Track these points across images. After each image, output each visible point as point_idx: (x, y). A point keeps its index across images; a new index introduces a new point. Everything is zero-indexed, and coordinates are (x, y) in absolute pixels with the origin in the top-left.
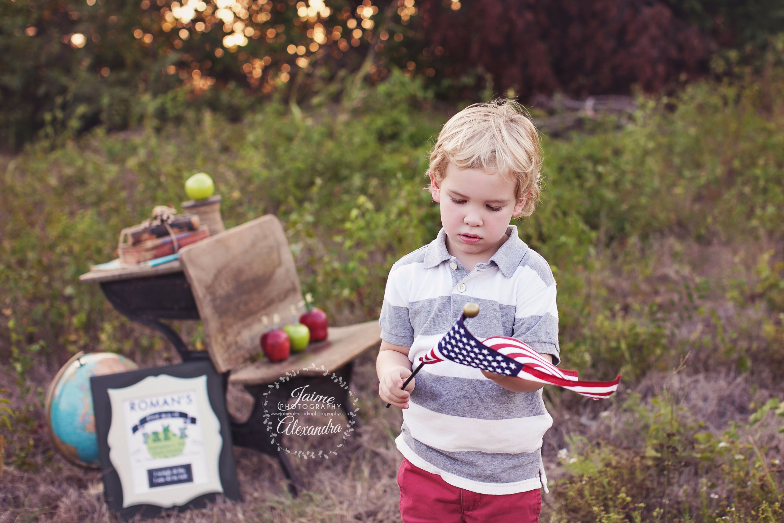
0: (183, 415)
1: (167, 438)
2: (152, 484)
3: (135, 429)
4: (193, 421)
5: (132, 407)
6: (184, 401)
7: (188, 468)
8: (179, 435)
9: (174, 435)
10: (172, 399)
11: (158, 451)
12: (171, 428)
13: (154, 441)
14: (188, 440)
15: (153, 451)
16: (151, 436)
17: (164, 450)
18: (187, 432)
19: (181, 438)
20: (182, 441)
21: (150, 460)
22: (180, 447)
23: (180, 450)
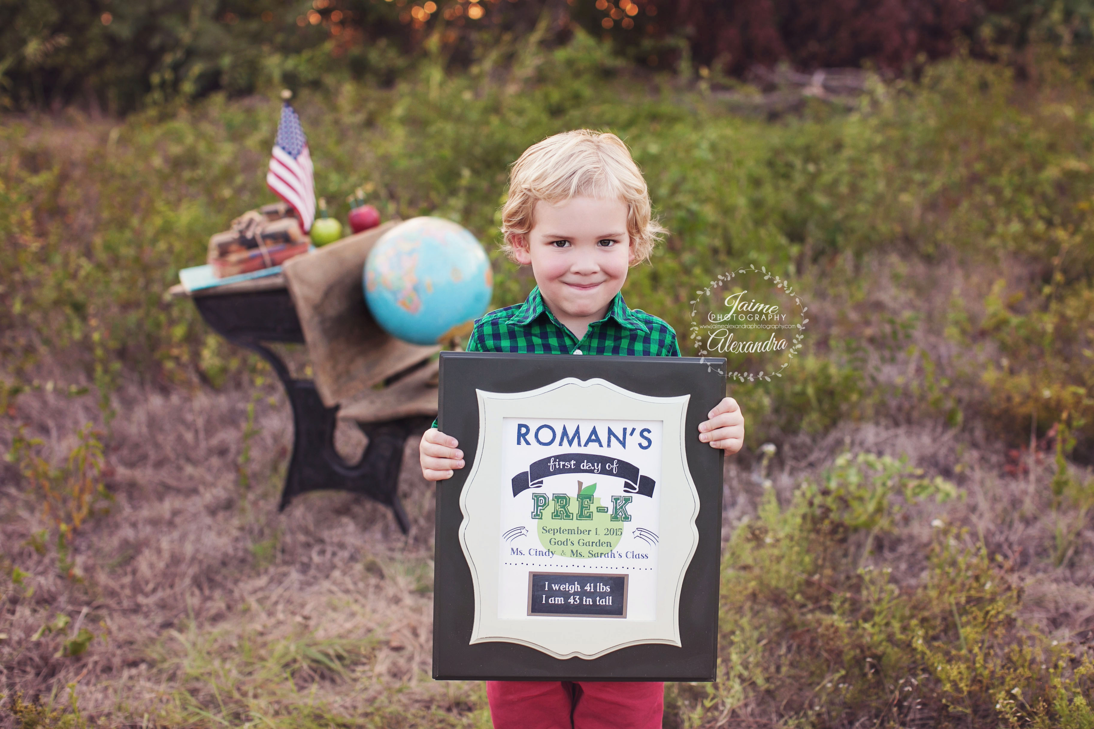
0: (627, 471)
1: (584, 514)
2: (539, 608)
3: (520, 484)
4: (647, 488)
5: (521, 436)
6: (634, 441)
7: (617, 582)
8: (610, 512)
9: (602, 510)
10: (610, 432)
11: (561, 537)
12: (596, 495)
13: (556, 515)
14: (627, 527)
15: (550, 535)
16: (552, 503)
17: (574, 538)
18: (630, 508)
19: (615, 518)
20: (616, 525)
21: (541, 553)
22: (608, 539)
23: (609, 544)
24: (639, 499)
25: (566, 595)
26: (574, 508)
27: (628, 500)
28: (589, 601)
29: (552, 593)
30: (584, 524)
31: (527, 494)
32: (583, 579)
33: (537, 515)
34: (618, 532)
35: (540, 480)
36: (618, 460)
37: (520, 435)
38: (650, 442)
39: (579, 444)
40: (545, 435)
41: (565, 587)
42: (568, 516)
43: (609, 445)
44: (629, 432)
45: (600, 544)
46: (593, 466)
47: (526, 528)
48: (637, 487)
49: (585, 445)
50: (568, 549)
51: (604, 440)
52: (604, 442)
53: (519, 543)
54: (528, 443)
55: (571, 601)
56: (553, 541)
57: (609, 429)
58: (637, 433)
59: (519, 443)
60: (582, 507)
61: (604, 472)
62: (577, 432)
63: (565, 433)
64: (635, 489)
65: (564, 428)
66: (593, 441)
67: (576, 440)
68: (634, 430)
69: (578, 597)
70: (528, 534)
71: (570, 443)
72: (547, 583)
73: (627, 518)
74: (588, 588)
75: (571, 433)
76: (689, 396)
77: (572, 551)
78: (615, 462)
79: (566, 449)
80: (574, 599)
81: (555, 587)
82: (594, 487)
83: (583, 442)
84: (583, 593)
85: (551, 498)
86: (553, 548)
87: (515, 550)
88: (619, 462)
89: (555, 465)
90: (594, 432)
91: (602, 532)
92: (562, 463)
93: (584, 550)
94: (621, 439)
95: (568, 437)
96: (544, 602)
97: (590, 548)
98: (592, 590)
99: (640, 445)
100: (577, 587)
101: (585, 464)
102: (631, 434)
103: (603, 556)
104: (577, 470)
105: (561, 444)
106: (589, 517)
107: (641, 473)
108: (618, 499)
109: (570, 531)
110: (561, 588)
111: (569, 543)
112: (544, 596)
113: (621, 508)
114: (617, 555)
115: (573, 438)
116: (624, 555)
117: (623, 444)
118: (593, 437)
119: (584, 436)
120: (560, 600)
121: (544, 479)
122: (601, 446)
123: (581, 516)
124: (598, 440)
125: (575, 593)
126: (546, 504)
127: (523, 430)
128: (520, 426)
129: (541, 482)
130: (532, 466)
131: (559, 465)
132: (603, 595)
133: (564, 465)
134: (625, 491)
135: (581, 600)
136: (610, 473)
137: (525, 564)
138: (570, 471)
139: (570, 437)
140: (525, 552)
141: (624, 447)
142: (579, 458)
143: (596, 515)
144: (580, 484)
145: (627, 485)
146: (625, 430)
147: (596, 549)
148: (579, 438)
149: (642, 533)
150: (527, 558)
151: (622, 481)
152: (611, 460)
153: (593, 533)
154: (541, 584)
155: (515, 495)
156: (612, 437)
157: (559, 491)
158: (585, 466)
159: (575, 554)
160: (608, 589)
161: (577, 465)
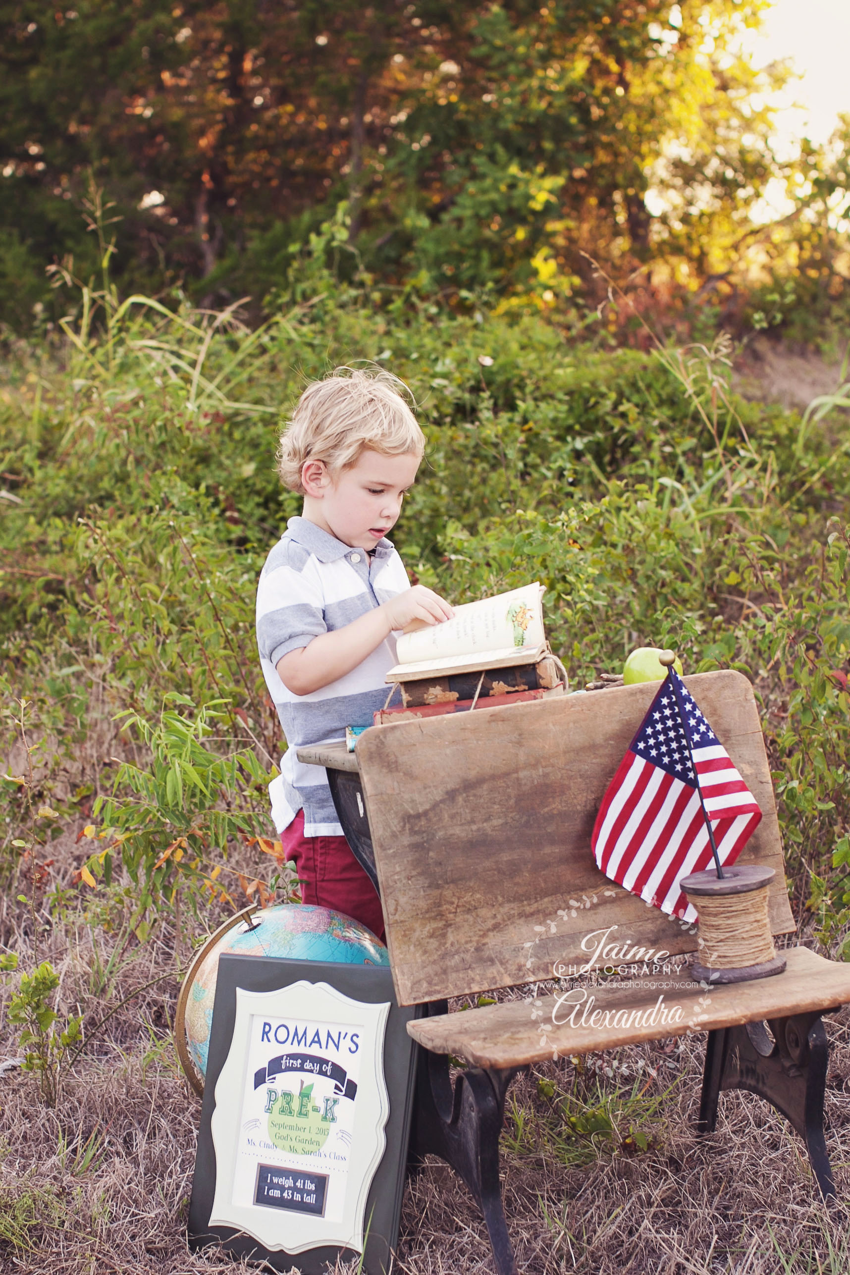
0: (338, 1073)
1: (302, 1114)
2: (262, 1198)
3: (260, 1079)
4: (351, 1091)
6: (346, 1044)
7: (321, 1182)
8: (322, 1111)
9: (316, 1109)
10: (329, 1035)
11: (284, 1132)
12: (313, 1094)
13: (282, 1111)
14: (333, 1127)
15: (276, 1130)
16: (280, 1098)
17: (293, 1134)
18: (336, 1109)
19: (325, 1118)
20: (325, 1125)
21: (267, 1146)
22: (319, 1138)
23: (318, 1143)
24: (344, 1101)
25: (282, 1189)
26: (295, 1105)
27: (335, 1101)
28: (297, 1197)
29: (273, 1186)
30: (301, 1122)
31: (263, 1088)
32: (296, 1175)
33: (269, 1110)
34: (324, 1132)
35: (274, 1076)
36: (332, 1063)
37: (265, 1033)
38: (357, 1046)
39: (306, 1045)
40: (282, 1034)
41: (282, 1181)
42: (291, 1112)
43: (327, 1048)
44: (343, 1035)
45: (311, 1142)
46: (314, 1066)
47: (260, 1121)
48: (344, 1090)
49: (310, 1046)
50: (288, 1143)
51: (324, 1042)
52: (324, 1044)
53: (254, 1134)
54: (269, 1041)
55: (286, 1195)
56: (278, 1135)
57: (328, 1032)
58: (349, 1037)
59: (263, 1040)
60: (302, 1105)
61: (322, 1073)
62: (305, 1033)
63: (296, 1033)
64: (342, 1091)
65: (296, 1028)
66: (316, 1042)
67: (304, 1040)
68: (347, 1034)
69: (291, 1192)
70: (261, 1127)
71: (299, 1043)
72: (269, 1175)
73: (333, 1119)
74: (298, 1184)
76: (388, 1005)
77: (290, 1147)
78: (330, 1064)
79: (295, 1048)
80: (288, 1193)
81: (275, 1180)
82: (311, 1087)
83: (308, 1043)
85: (280, 1094)
86: (279, 1142)
87: (250, 1141)
89: (286, 1063)
90: (317, 1034)
91: (314, 1130)
92: (291, 1062)
93: (299, 1146)
94: (337, 1042)
95: (298, 1038)
96: (266, 1193)
97: (304, 1145)
98: (302, 1187)
99: (350, 1049)
102: (345, 1038)
103: (312, 1154)
104: (302, 1069)
105: (292, 1044)
106: (306, 1115)
107: (348, 1076)
108: (329, 1100)
109: (291, 1128)
110: (280, 1182)
111: (289, 1138)
112: (266, 1188)
113: (330, 1108)
114: (323, 1155)
115: (302, 1039)
116: (328, 1156)
117: (337, 1047)
118: (316, 1039)
119: (310, 1038)
120: (276, 1193)
121: (277, 1076)
122: (321, 1047)
124: (319, 1042)
125: (289, 1188)
126: (276, 1100)
127: (267, 1028)
128: (266, 1024)
129: (275, 1078)
130: (269, 1063)
131: (289, 1063)
132: (309, 1193)
133: (292, 1064)
134: (335, 1093)
135: (293, 1195)
136: (325, 1074)
137: (256, 1155)
138: (296, 1069)
139: (300, 1038)
140: (257, 1143)
141: (338, 1050)
142: (304, 1058)
143: (311, 1114)
144: (303, 1082)
145: (337, 1087)
146: (340, 1033)
147: (308, 1147)
148: (306, 1039)
149: (344, 1135)
150: (257, 1150)
151: (333, 1082)
152: (326, 1062)
153: (307, 1131)
154: (265, 1175)
155: (255, 1088)
156: (330, 1040)
157: (287, 1089)
158: (308, 1065)
159: (292, 1150)
160: (312, 1187)
161: (302, 1064)
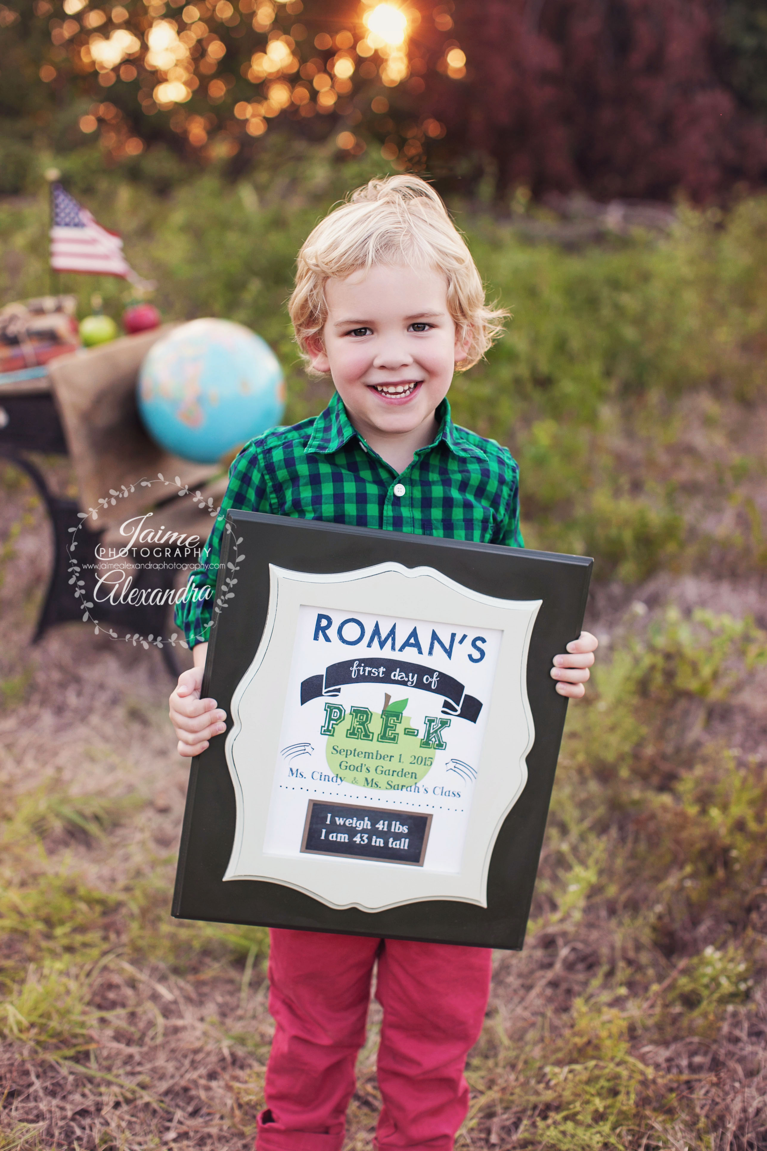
0: (449, 687)
3: (310, 690)
5: (321, 630)
6: (462, 650)
7: (418, 823)
8: (421, 735)
9: (410, 732)
10: (435, 637)
11: (353, 761)
12: (405, 713)
13: (352, 733)
15: (342, 757)
16: (348, 718)
17: (372, 763)
18: (446, 734)
19: (425, 744)
20: (426, 752)
21: (327, 779)
22: (414, 768)
23: (414, 775)
24: (458, 724)
25: (352, 832)
26: (376, 726)
27: (444, 723)
29: (334, 828)
30: (386, 748)
31: (318, 704)
33: (328, 731)
34: (427, 762)
35: (337, 687)
36: (440, 673)
37: (319, 628)
38: (482, 653)
39: (393, 648)
40: (351, 632)
41: (352, 822)
42: (367, 735)
43: (430, 653)
44: (458, 639)
45: (403, 773)
46: (407, 676)
47: (312, 745)
48: (459, 708)
49: (401, 650)
50: (361, 776)
51: (425, 645)
52: (425, 648)
53: (300, 762)
54: (327, 639)
55: (357, 839)
56: (344, 764)
57: (434, 633)
58: (468, 641)
59: (316, 638)
60: (386, 727)
61: (420, 685)
62: (392, 632)
63: (376, 631)
64: (456, 710)
65: (377, 626)
66: (412, 645)
67: (390, 641)
68: (465, 636)
69: (366, 836)
70: (313, 753)
71: (382, 644)
72: (329, 815)
73: (440, 745)
74: (380, 826)
75: (384, 632)
76: (540, 602)
77: (367, 780)
78: (435, 675)
79: (375, 652)
80: (361, 837)
81: (340, 821)
82: (404, 703)
83: (398, 645)
84: (373, 832)
85: (348, 711)
86: (342, 773)
87: (294, 771)
88: (441, 675)
89: (359, 670)
90: (414, 634)
91: (407, 759)
92: (368, 669)
93: (382, 780)
94: (447, 647)
95: (380, 637)
96: (323, 837)
97: (390, 778)
98: (385, 829)
99: (470, 656)
100: (367, 824)
101: (397, 673)
102: (461, 642)
103: (404, 789)
104: (386, 679)
105: (369, 645)
106: (394, 739)
107: (466, 692)
108: (433, 721)
109: (368, 755)
110: (347, 824)
111: (364, 769)
112: (324, 831)
113: (436, 732)
114: (422, 790)
115: (386, 639)
116: (430, 791)
117: (449, 653)
118: (412, 641)
119: (401, 638)
120: (343, 838)
121: (343, 687)
122: (420, 652)
123: (384, 737)
124: (417, 645)
125: (364, 831)
126: (340, 719)
127: (324, 623)
128: (320, 617)
129: (339, 690)
130: (329, 669)
131: (364, 671)
132: (398, 837)
133: (370, 672)
134: (443, 712)
135: (370, 839)
136: (427, 687)
137: (305, 789)
138: (377, 680)
139: (383, 638)
140: (307, 774)
141: (450, 656)
142: (391, 665)
143: (403, 738)
144: (388, 697)
145: (446, 705)
146: (453, 635)
147: (396, 780)
148: (394, 640)
149: (457, 766)
150: (307, 782)
152: (430, 672)
153: (395, 759)
154: (323, 815)
155: (303, 702)
156: (436, 643)
157: (360, 704)
158: (396, 675)
159: (369, 783)
160: (405, 829)
161: (387, 674)
